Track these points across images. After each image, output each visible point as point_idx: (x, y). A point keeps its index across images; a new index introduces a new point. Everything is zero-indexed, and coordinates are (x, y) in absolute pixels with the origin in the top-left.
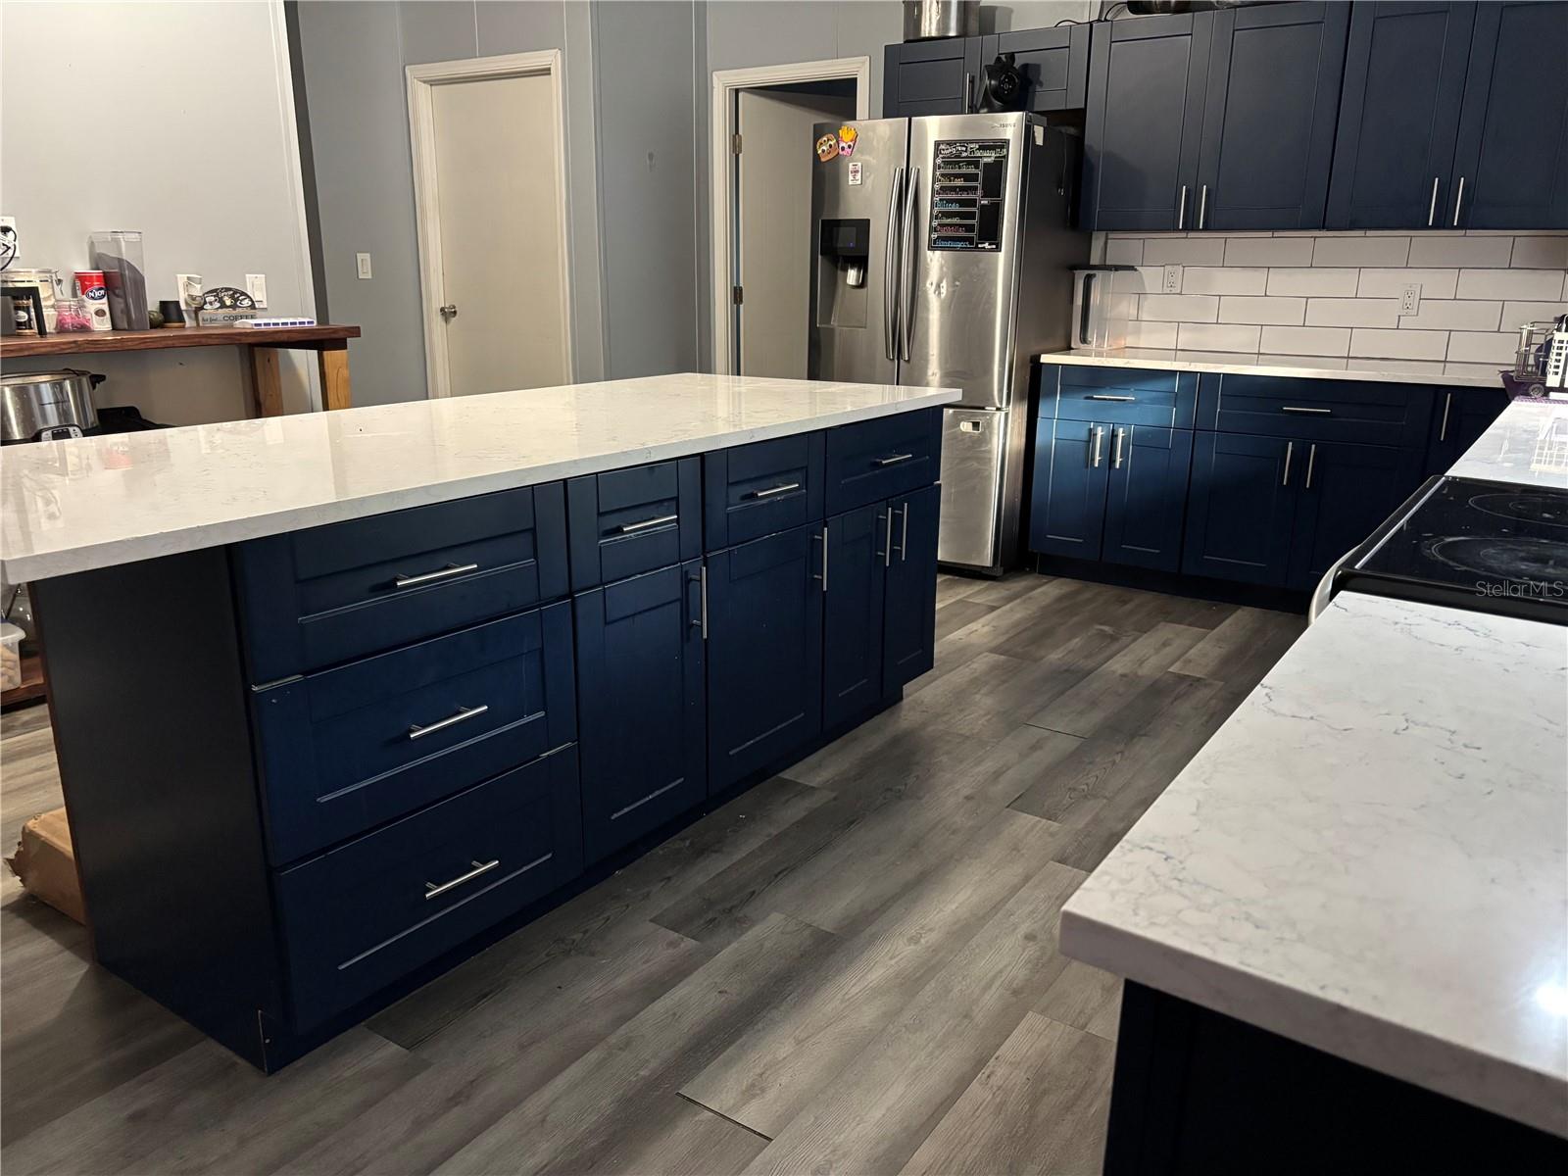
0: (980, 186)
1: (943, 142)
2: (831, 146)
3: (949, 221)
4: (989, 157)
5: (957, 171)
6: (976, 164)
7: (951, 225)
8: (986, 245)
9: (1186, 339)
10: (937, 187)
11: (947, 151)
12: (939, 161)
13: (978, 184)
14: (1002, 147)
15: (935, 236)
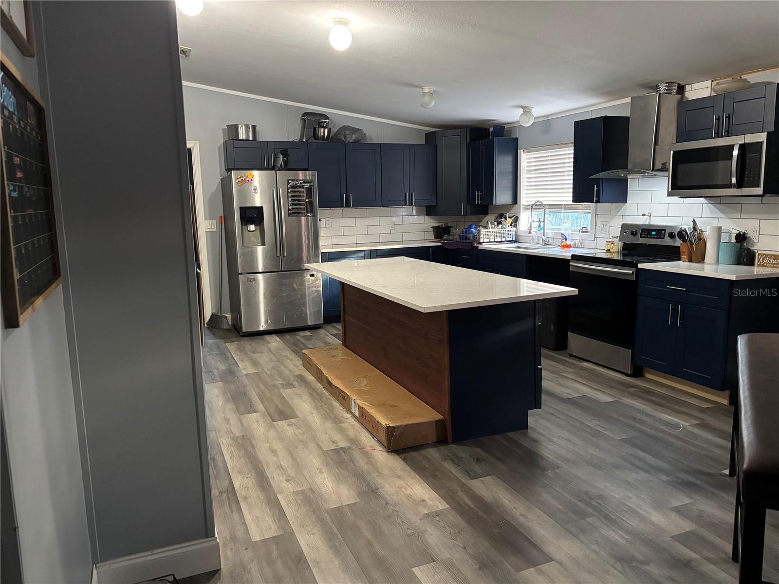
0: (305, 195)
1: (290, 180)
2: (242, 179)
3: (295, 207)
4: (307, 186)
5: (296, 190)
6: (303, 188)
7: (296, 208)
8: (309, 215)
9: (335, 241)
10: (289, 195)
11: (292, 183)
12: (289, 186)
13: (305, 194)
14: (311, 182)
15: (290, 212)
